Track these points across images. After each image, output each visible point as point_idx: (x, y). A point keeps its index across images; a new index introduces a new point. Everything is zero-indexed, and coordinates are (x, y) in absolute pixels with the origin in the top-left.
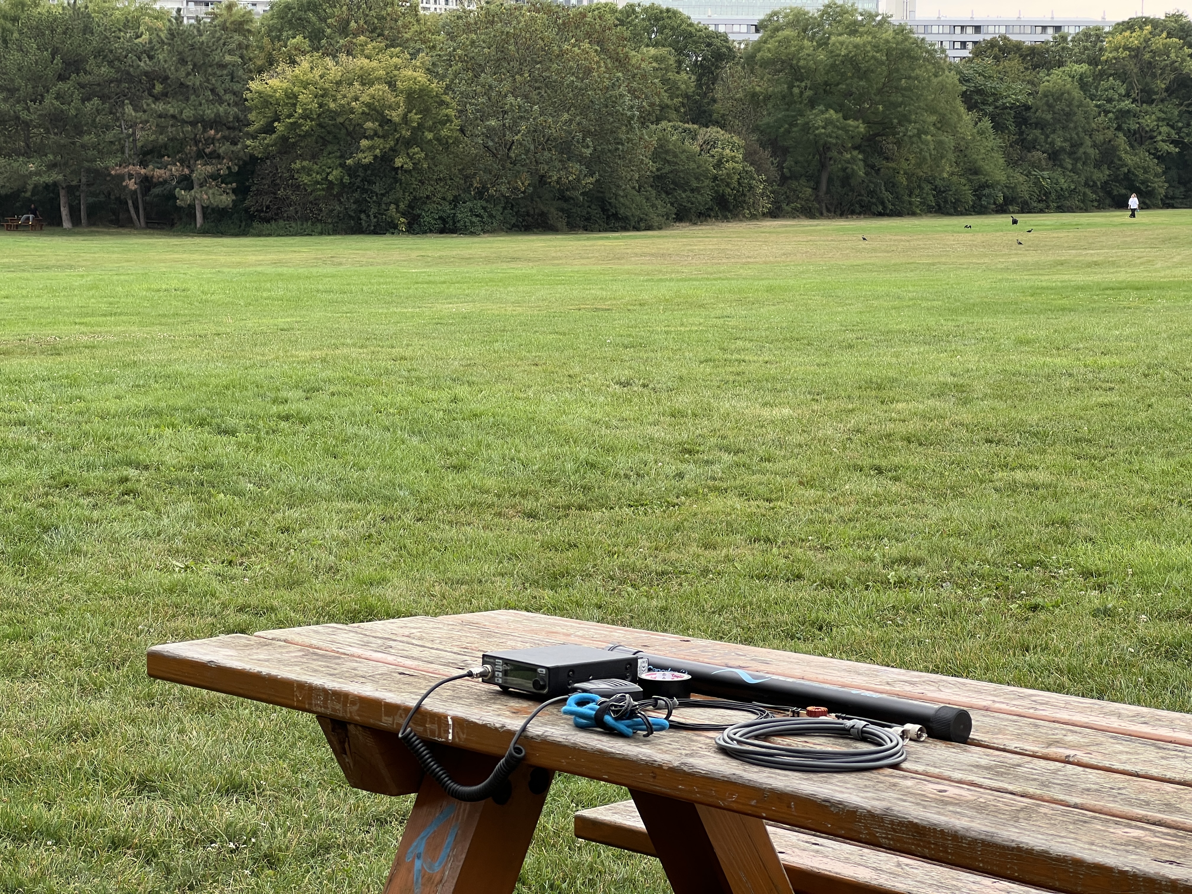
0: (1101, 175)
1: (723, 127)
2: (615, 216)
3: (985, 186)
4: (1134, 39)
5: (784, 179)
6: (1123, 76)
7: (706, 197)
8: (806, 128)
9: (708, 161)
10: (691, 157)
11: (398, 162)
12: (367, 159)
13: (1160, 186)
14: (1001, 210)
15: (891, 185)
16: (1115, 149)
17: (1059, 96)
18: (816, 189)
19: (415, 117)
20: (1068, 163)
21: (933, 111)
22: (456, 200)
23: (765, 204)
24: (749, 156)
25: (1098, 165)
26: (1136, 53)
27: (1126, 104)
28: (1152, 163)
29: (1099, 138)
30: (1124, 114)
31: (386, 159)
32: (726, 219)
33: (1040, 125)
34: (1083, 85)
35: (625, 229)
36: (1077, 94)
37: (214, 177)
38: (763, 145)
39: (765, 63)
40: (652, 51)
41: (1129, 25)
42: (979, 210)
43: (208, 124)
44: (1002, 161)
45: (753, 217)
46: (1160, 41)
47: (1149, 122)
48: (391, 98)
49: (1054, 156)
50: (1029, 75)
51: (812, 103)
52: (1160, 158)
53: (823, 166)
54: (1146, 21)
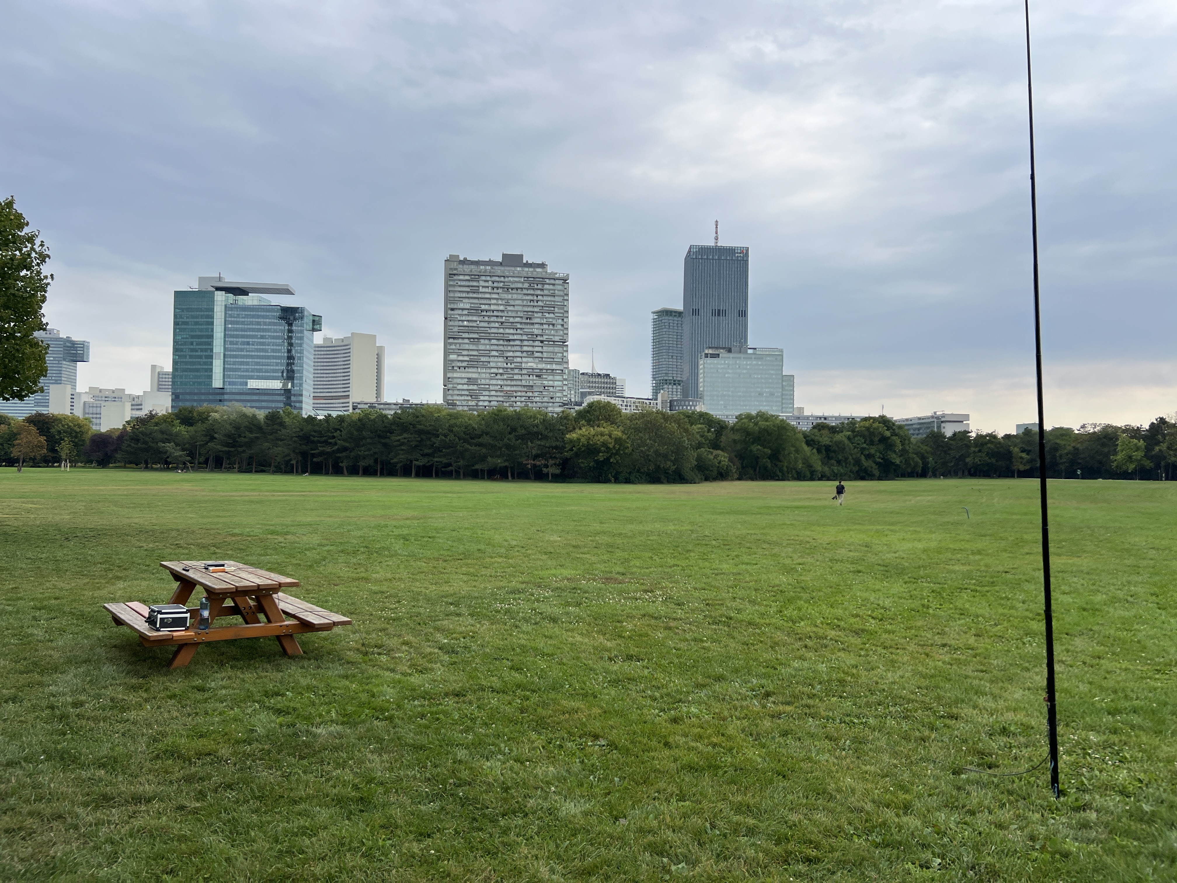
0: (856, 469)
1: (722, 450)
2: (684, 479)
3: (814, 471)
4: (867, 424)
5: (743, 468)
6: (864, 436)
7: (715, 473)
8: (751, 451)
9: (716, 462)
10: (710, 460)
11: (611, 460)
12: (602, 459)
13: (877, 473)
14: (820, 479)
15: (781, 470)
16: (860, 460)
17: (840, 442)
18: (755, 470)
19: (617, 447)
20: (844, 464)
21: (793, 446)
22: (630, 473)
23: (736, 476)
24: (730, 460)
25: (854, 465)
26: (868, 429)
27: (865, 445)
28: (874, 465)
29: (854, 456)
30: (863, 449)
31: (608, 459)
32: (722, 480)
33: (834, 451)
34: (849, 438)
35: (687, 483)
36: (846, 441)
37: (555, 464)
38: (736, 456)
39: (737, 430)
40: (700, 426)
41: (865, 419)
42: (812, 479)
43: (553, 448)
44: (820, 463)
45: (732, 480)
46: (876, 425)
47: (872, 451)
48: (610, 440)
49: (839, 462)
50: (831, 435)
51: (753, 443)
52: (877, 463)
53: (757, 463)
54: (870, 418)
